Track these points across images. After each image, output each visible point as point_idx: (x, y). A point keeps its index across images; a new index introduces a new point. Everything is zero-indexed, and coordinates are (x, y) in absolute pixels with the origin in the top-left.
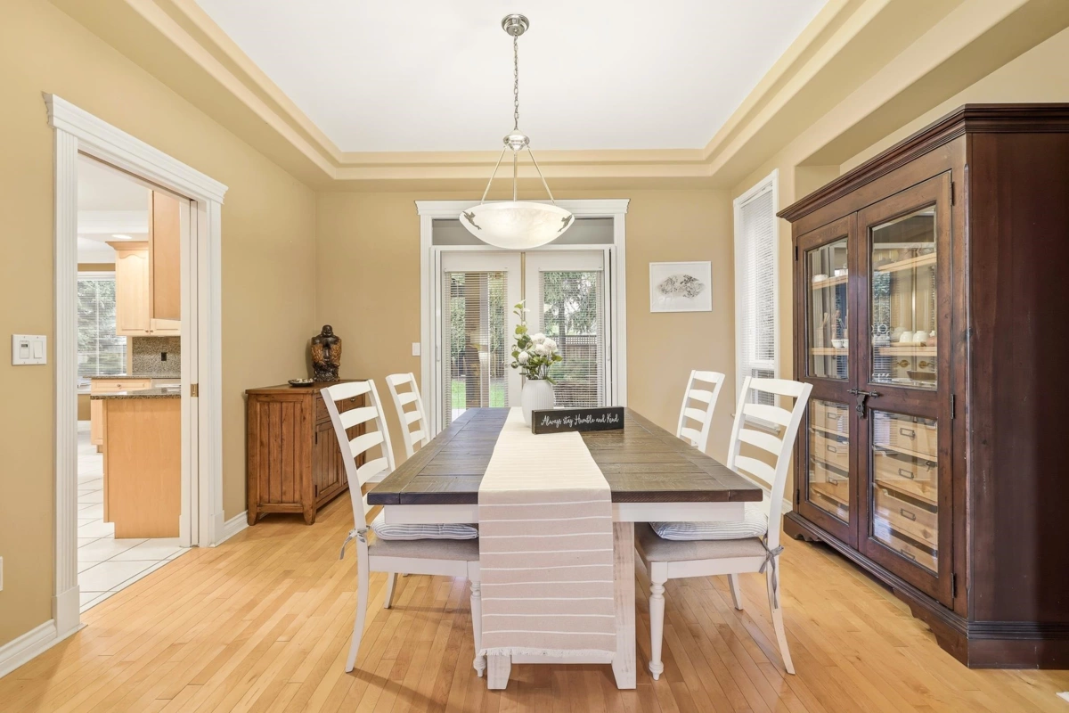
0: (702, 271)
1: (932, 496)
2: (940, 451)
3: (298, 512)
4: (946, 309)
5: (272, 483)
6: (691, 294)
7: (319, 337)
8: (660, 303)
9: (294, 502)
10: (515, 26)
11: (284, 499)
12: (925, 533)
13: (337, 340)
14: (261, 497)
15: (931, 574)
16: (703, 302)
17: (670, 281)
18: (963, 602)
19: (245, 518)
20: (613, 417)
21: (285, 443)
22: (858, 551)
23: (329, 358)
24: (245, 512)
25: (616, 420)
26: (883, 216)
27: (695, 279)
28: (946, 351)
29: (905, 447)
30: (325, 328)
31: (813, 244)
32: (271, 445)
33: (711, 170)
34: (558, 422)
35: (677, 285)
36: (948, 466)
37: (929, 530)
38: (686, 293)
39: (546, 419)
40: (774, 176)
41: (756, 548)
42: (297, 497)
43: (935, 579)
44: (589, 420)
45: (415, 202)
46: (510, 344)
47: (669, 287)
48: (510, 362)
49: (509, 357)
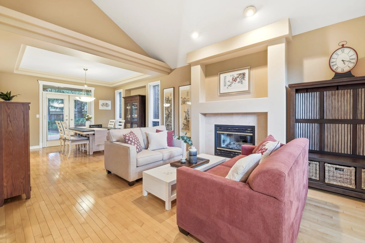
0: (109, 102)
4: (138, 113)
6: (107, 106)
8: (101, 108)
16: (109, 108)
17: (103, 104)
25: (101, 126)
27: (108, 104)
31: (127, 103)
35: (105, 105)
39: (92, 126)
40: (122, 90)
44: (97, 126)
45: (38, 80)
46: (65, 115)
47: (103, 105)
48: (65, 119)
49: (65, 118)
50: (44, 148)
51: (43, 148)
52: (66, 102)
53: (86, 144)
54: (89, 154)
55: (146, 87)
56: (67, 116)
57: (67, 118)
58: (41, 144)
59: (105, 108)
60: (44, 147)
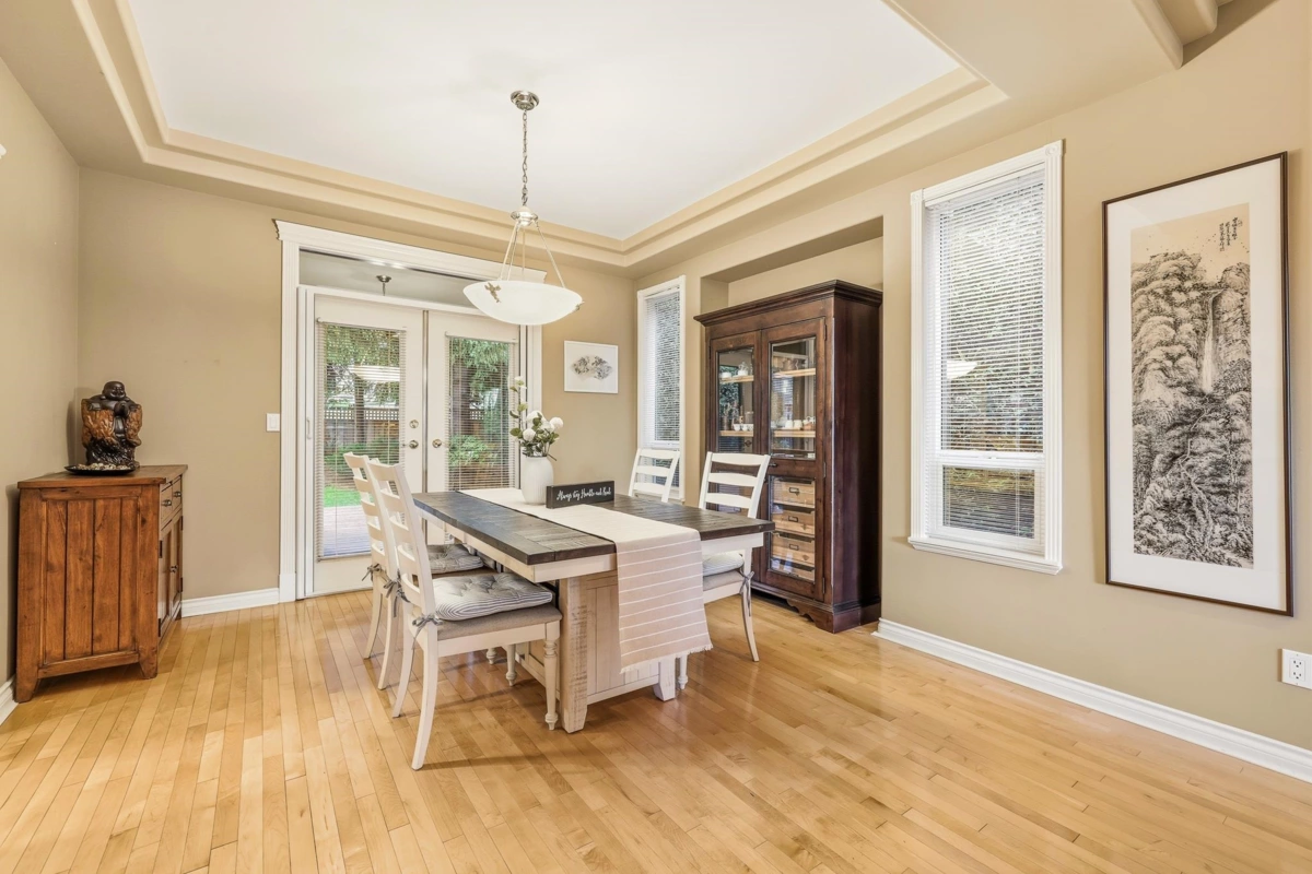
0: (610, 354)
1: (811, 531)
2: (816, 500)
3: (132, 661)
4: (821, 407)
5: (70, 626)
6: (601, 375)
7: (98, 399)
8: (572, 382)
9: (119, 650)
10: (525, 102)
11: (97, 647)
12: (806, 558)
13: (134, 406)
14: (45, 654)
15: (811, 583)
16: (610, 384)
17: (583, 361)
18: (830, 595)
19: (10, 691)
20: (607, 490)
21: (101, 562)
22: (760, 582)
23: (124, 432)
24: (9, 683)
25: (609, 493)
26: (781, 337)
27: (605, 362)
28: (821, 435)
29: (794, 501)
30: (110, 386)
31: (725, 348)
32: (71, 567)
33: (626, 262)
34: (569, 496)
35: (589, 365)
36: (821, 510)
37: (807, 554)
38: (597, 374)
39: (561, 493)
40: (681, 280)
41: (737, 576)
42: (125, 640)
43: (813, 586)
44: (591, 493)
45: (274, 221)
46: (408, 420)
47: (582, 366)
48: (407, 442)
49: (407, 435)
50: (301, 605)
51: (297, 600)
52: (411, 348)
53: (541, 643)
54: (559, 726)
55: (880, 234)
56: (414, 424)
57: (417, 435)
58: (287, 577)
59: (592, 384)
60: (301, 596)
